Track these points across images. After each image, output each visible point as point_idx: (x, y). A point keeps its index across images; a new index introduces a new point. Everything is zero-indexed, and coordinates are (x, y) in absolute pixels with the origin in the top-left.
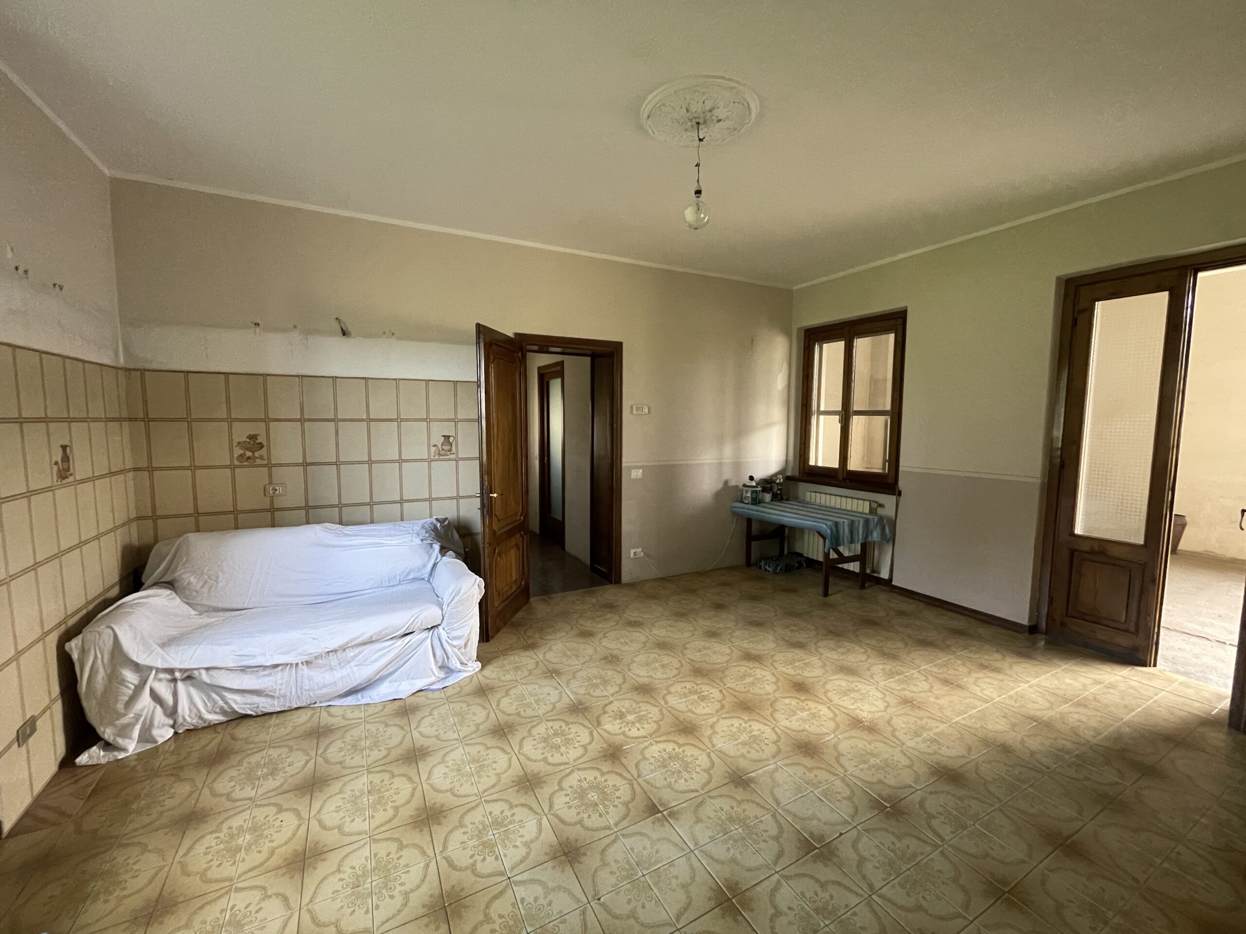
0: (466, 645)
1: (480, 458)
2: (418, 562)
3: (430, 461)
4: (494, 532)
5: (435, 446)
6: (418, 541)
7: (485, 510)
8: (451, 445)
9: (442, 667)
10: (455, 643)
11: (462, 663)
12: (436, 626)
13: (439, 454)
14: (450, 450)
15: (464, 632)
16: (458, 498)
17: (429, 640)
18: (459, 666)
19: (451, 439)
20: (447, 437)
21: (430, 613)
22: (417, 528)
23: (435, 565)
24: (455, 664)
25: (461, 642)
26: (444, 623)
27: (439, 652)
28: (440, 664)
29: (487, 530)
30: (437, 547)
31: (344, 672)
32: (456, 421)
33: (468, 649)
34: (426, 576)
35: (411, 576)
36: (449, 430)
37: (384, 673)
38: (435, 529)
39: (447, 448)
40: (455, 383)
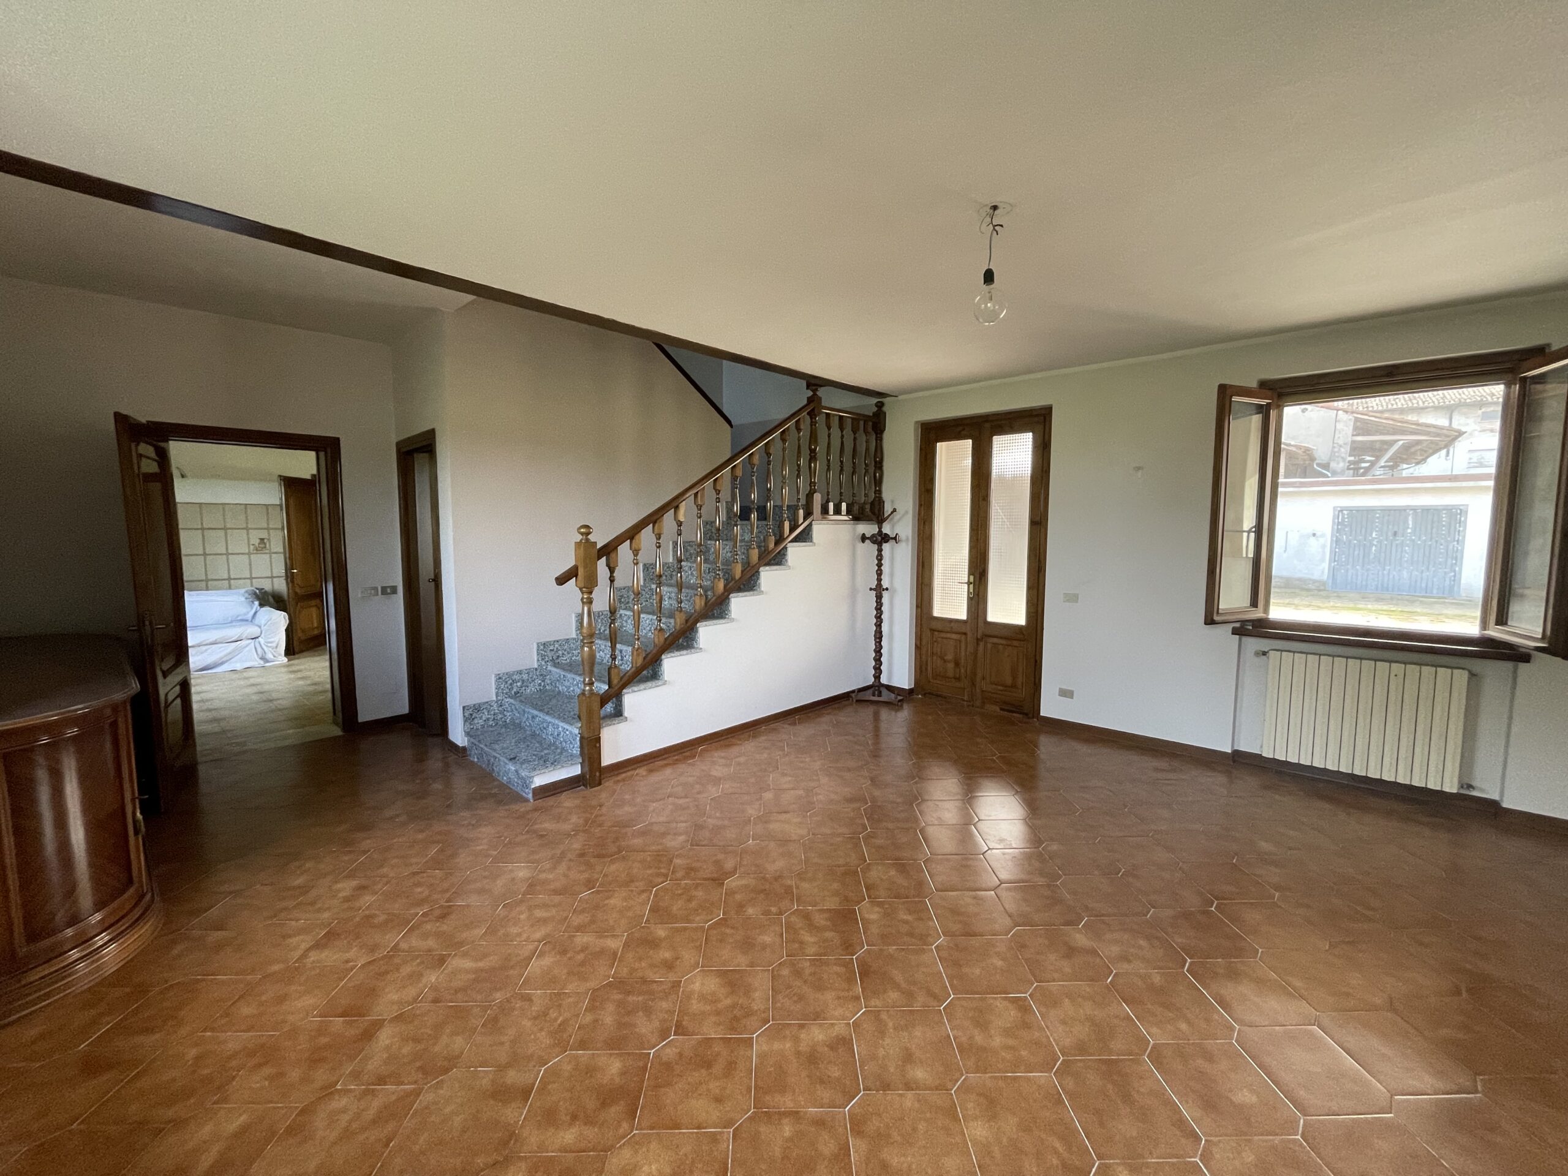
0: (276, 647)
1: (285, 553)
2: (244, 610)
3: (249, 554)
4: (296, 593)
5: (253, 545)
6: (243, 599)
7: (289, 580)
8: (265, 544)
9: (261, 659)
10: (269, 645)
11: (274, 656)
12: (257, 638)
13: (257, 550)
14: (265, 547)
15: (276, 639)
16: (272, 577)
17: (253, 644)
18: (272, 657)
19: (265, 541)
20: (262, 540)
21: (253, 630)
22: (243, 591)
23: (256, 613)
24: (270, 656)
25: (274, 645)
26: (262, 635)
27: (259, 650)
28: (260, 656)
29: (291, 591)
30: (257, 603)
31: (200, 657)
32: (268, 529)
33: (278, 649)
34: (250, 619)
35: (239, 618)
36: (264, 534)
37: (224, 659)
38: (255, 593)
39: (262, 546)
40: (267, 506)
